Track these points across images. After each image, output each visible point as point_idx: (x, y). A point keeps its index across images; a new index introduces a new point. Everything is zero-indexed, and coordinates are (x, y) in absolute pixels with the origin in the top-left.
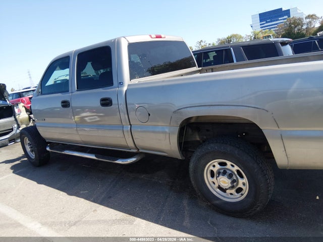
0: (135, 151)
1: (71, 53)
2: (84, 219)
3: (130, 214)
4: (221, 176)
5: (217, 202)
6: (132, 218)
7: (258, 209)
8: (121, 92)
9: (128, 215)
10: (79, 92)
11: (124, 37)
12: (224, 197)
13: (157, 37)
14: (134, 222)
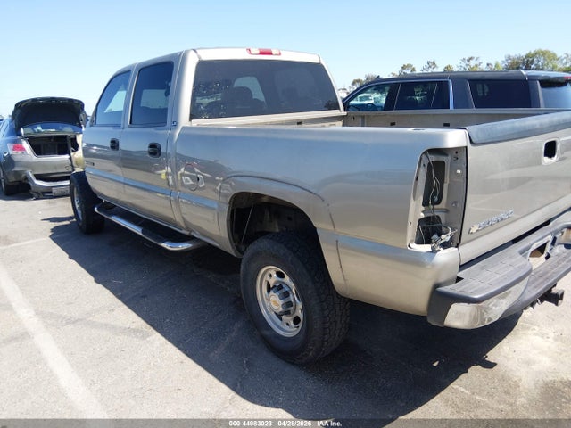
0: (187, 233)
1: (132, 66)
2: (91, 318)
3: (152, 325)
4: (272, 292)
5: (266, 333)
6: (152, 330)
7: (311, 354)
8: (172, 136)
9: (148, 326)
10: (130, 129)
11: (195, 50)
12: (278, 327)
13: (261, 53)
14: (148, 336)
